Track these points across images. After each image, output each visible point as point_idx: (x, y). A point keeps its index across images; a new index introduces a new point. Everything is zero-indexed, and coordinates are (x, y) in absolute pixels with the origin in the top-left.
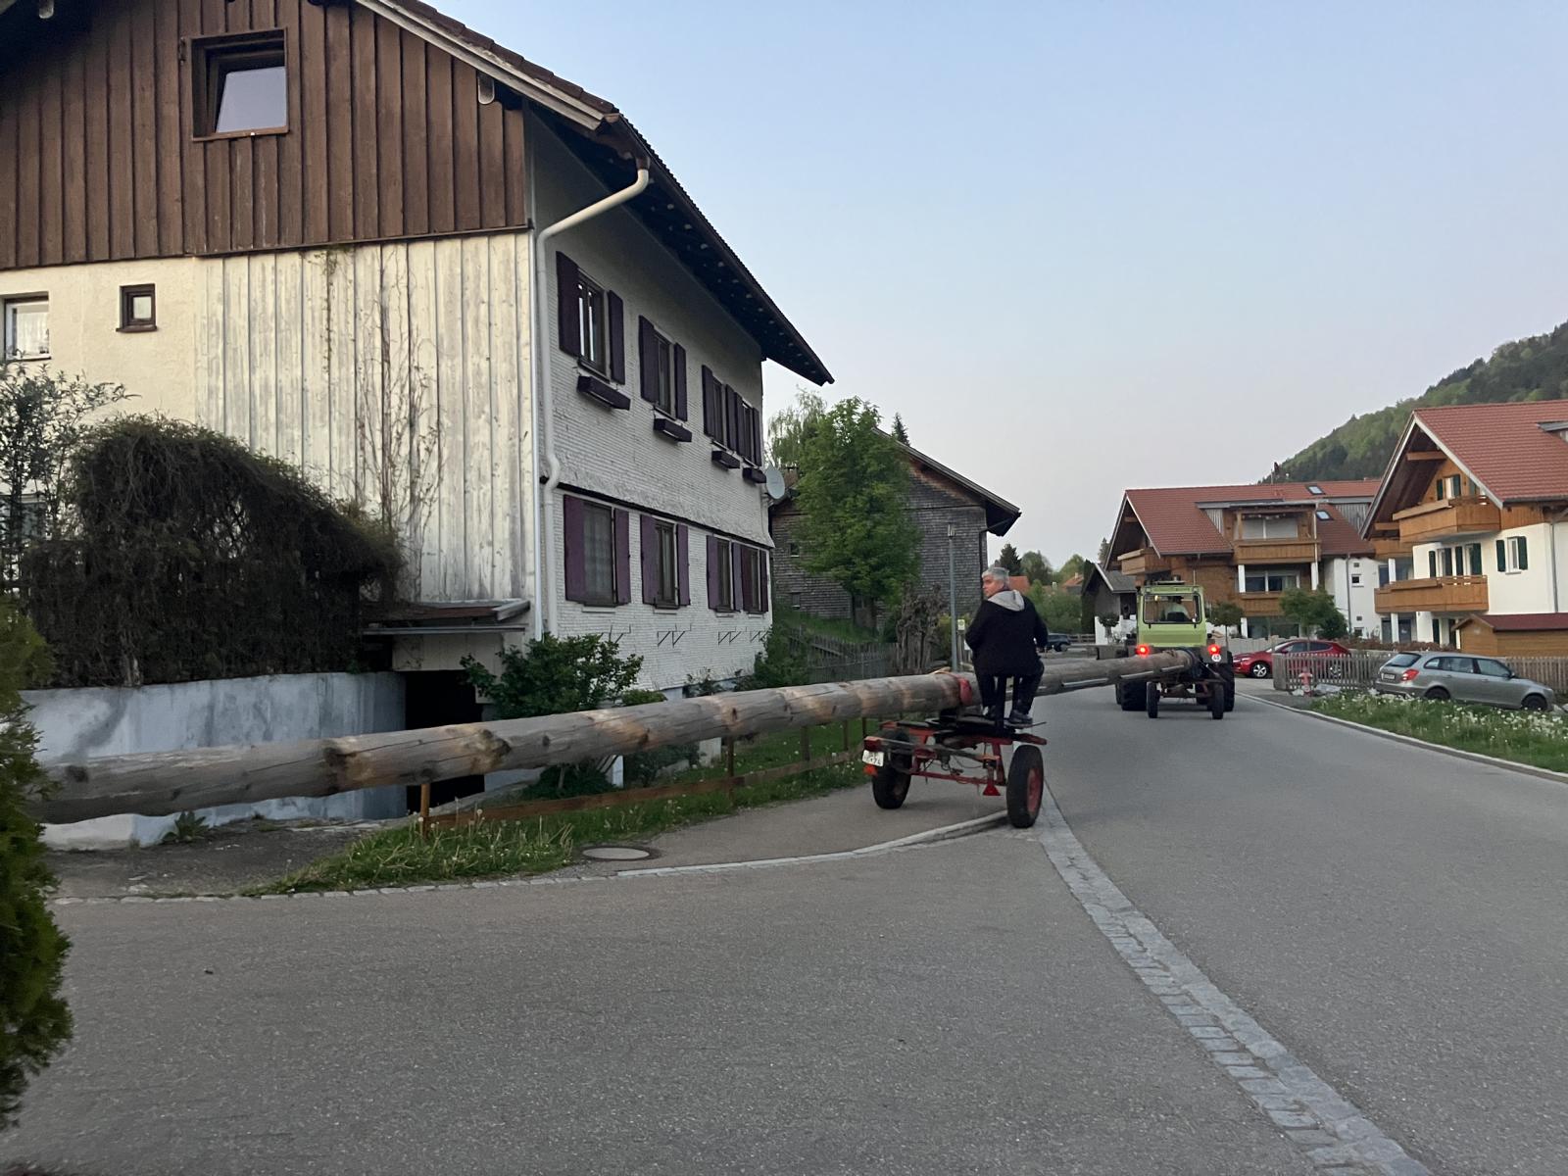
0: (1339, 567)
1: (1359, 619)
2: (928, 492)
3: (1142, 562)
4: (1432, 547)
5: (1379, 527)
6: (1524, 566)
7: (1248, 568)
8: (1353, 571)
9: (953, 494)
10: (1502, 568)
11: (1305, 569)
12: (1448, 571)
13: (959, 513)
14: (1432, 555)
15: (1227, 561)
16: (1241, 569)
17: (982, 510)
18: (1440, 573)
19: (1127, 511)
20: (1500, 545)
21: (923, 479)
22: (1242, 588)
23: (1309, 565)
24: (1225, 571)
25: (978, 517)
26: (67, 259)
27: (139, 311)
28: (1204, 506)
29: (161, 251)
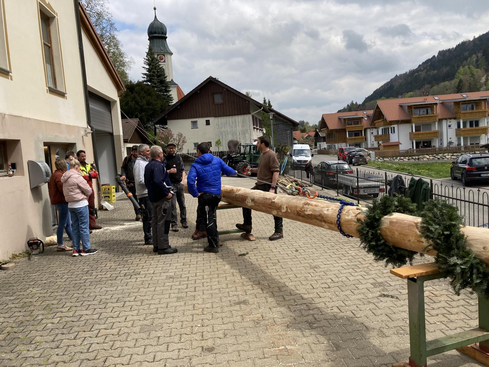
0: (369, 132)
1: (373, 142)
3: (326, 131)
4: (382, 128)
5: (372, 124)
6: (394, 132)
7: (349, 132)
8: (372, 131)
10: (392, 133)
11: (361, 131)
12: (385, 133)
13: (287, 124)
15: (344, 131)
16: (347, 132)
17: (292, 124)
18: (383, 134)
19: (323, 119)
20: (391, 128)
21: (279, 117)
22: (348, 136)
23: (362, 131)
26: (199, 117)
27: (208, 123)
28: (340, 117)
29: (210, 116)
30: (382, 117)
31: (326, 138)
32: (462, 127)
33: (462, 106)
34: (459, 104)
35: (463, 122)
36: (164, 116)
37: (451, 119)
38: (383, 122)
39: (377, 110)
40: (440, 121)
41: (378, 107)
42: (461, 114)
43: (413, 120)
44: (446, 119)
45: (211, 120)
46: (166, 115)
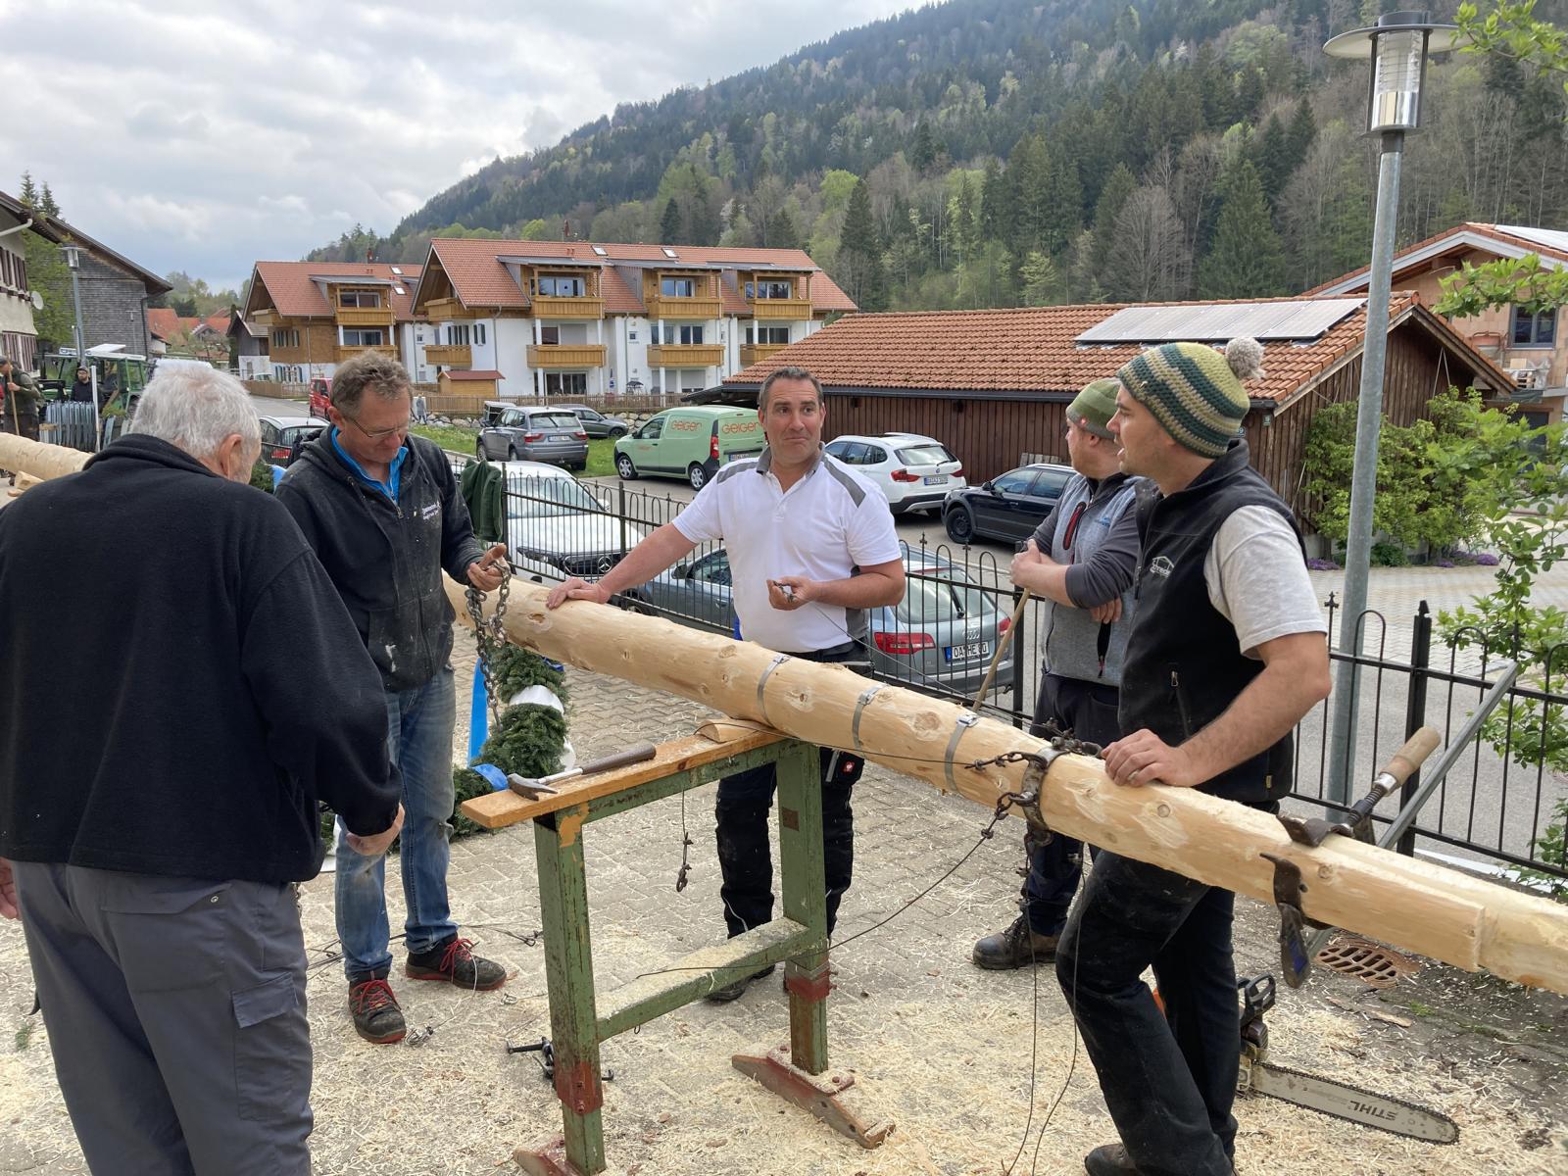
0: (408, 328)
1: (422, 366)
2: (95, 266)
3: (270, 319)
4: (451, 324)
5: (419, 309)
6: (484, 341)
7: (345, 327)
8: (418, 332)
9: (118, 270)
10: (476, 342)
12: (456, 342)
13: (124, 285)
14: (449, 329)
15: (331, 322)
16: (341, 329)
17: (143, 283)
18: (453, 343)
19: (258, 278)
20: (475, 327)
21: (91, 255)
22: (342, 343)
23: (387, 327)
24: (329, 328)
25: (139, 288)
28: (315, 278)
30: (448, 289)
31: (271, 341)
32: (662, 341)
33: (664, 284)
34: (656, 278)
35: (666, 328)
37: (635, 315)
38: (449, 306)
39: (433, 267)
40: (609, 317)
41: (434, 260)
42: (660, 305)
43: (537, 308)
44: (623, 315)
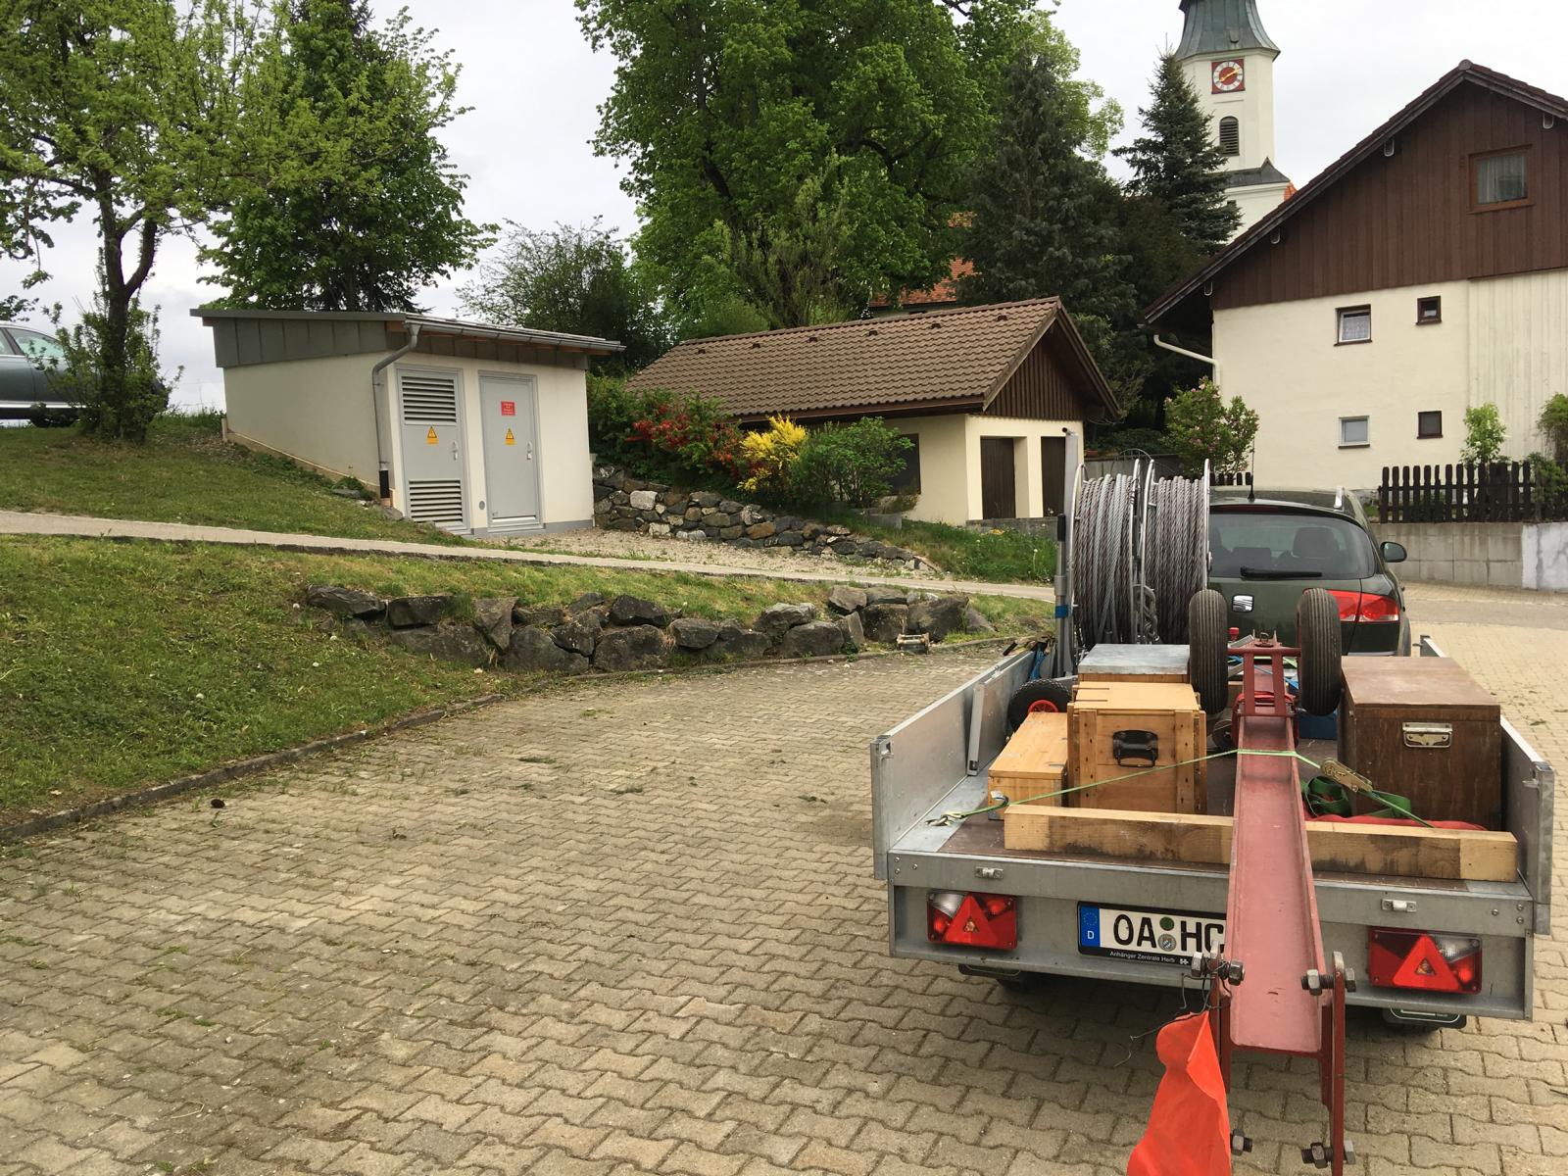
26: (1385, 284)
27: (1429, 311)
29: (1447, 277)
36: (1200, 290)
45: (1451, 295)
46: (1207, 284)
